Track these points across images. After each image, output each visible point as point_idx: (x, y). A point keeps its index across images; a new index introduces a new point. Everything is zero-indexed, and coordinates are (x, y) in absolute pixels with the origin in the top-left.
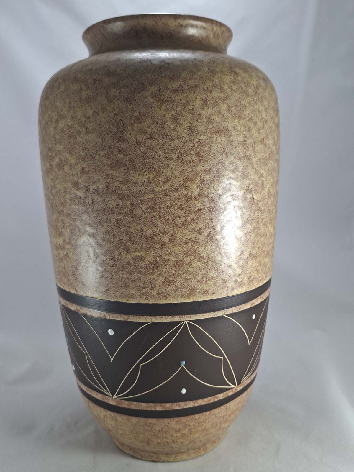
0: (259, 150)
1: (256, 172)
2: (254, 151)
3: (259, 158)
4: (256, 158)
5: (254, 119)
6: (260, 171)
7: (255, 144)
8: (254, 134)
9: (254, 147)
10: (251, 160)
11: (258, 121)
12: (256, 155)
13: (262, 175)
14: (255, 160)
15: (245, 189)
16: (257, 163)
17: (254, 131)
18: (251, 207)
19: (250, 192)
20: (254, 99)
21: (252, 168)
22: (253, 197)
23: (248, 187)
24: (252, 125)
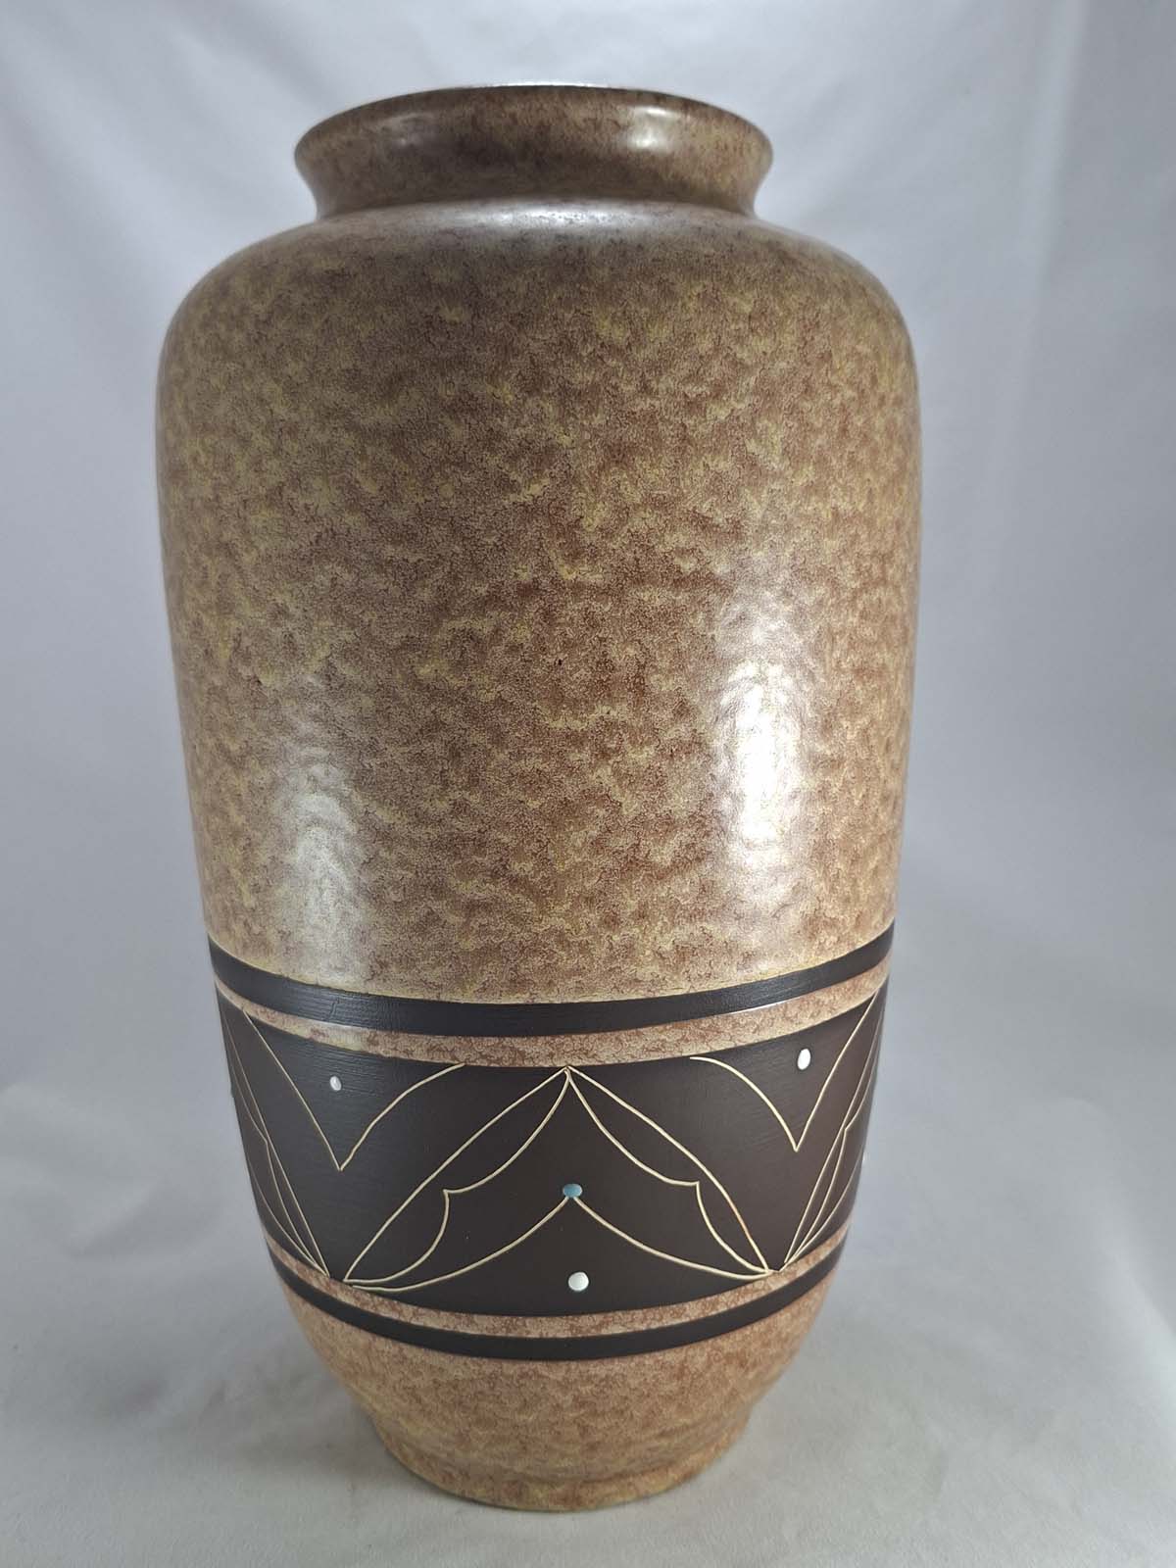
0: (259, 525)
1: (256, 599)
2: (246, 532)
3: (263, 553)
4: (254, 553)
5: (241, 427)
6: (271, 595)
7: (245, 507)
8: (242, 474)
9: (245, 519)
10: (237, 557)
11: (254, 432)
12: (252, 542)
13: (281, 612)
14: (248, 559)
15: (229, 646)
16: (256, 569)
17: (240, 466)
18: (255, 708)
19: (247, 658)
20: (244, 365)
21: (244, 584)
22: (255, 677)
23: (238, 642)
24: (234, 449)
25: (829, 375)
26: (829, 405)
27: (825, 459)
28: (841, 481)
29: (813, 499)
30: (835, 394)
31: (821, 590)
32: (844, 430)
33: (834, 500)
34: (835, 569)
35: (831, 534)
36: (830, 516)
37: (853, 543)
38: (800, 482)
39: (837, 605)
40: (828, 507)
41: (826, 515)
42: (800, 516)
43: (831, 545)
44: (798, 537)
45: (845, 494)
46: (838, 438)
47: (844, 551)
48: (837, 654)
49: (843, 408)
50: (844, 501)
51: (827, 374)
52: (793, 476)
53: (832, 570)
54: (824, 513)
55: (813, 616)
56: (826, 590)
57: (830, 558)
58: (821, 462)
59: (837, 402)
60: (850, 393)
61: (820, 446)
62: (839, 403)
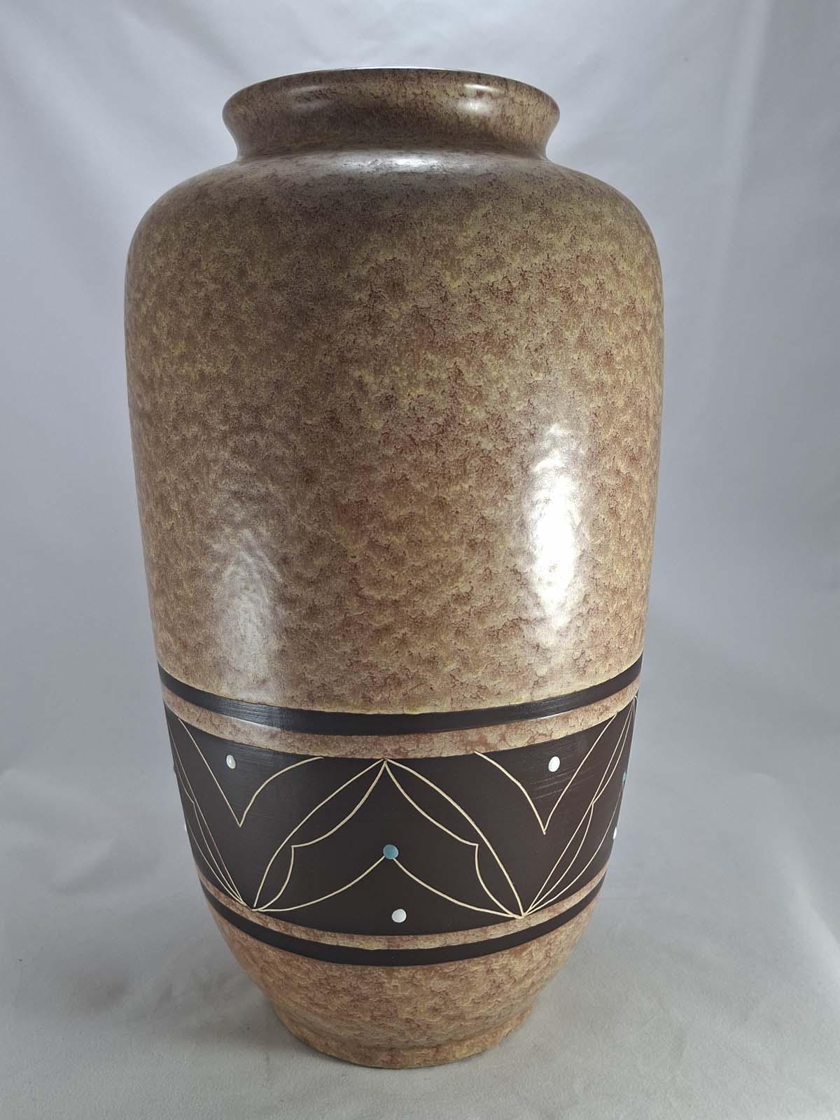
25: (197, 276)
26: (195, 298)
27: (193, 336)
28: (205, 351)
29: (186, 364)
30: (201, 289)
31: (195, 429)
32: (208, 315)
33: (200, 365)
34: (204, 414)
35: (199, 389)
36: (198, 377)
37: (219, 397)
38: (177, 353)
39: (209, 441)
40: (195, 370)
41: (194, 376)
42: (178, 376)
43: (199, 397)
44: (178, 391)
45: (209, 361)
46: (202, 320)
47: (211, 402)
48: (213, 476)
49: (207, 298)
50: (208, 366)
51: (195, 275)
52: (173, 349)
53: (202, 415)
54: (193, 374)
55: (192, 446)
56: (199, 429)
57: (199, 407)
58: (190, 338)
59: (202, 294)
60: (212, 287)
61: (189, 327)
62: (203, 295)
